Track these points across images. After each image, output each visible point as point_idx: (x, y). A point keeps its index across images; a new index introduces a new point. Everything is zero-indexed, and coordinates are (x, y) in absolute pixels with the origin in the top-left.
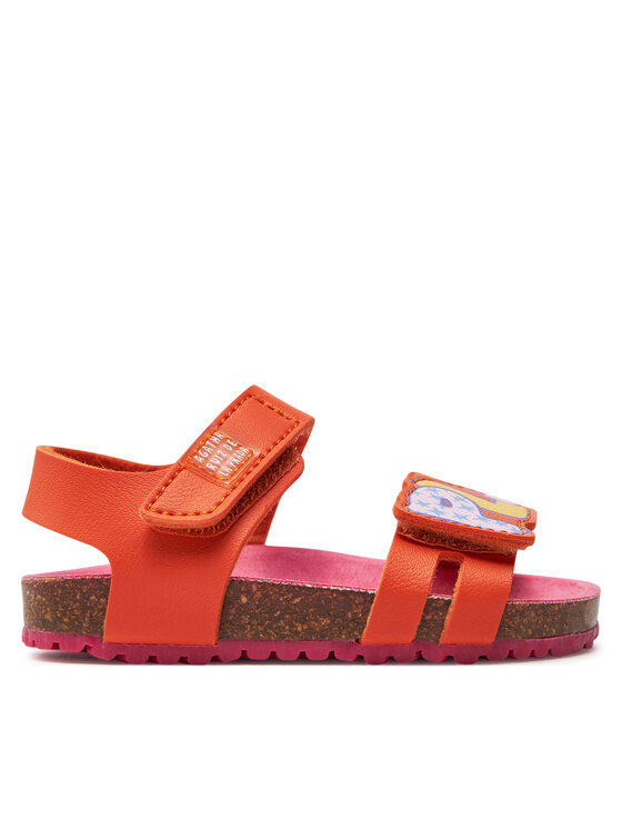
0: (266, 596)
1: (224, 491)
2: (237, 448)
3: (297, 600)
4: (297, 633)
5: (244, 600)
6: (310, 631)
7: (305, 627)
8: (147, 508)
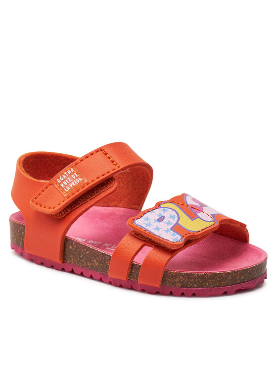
0: (77, 248)
1: (63, 199)
2: (77, 178)
3: (88, 252)
4: (88, 266)
5: (71, 247)
6: (92, 266)
7: (91, 265)
8: (33, 201)
